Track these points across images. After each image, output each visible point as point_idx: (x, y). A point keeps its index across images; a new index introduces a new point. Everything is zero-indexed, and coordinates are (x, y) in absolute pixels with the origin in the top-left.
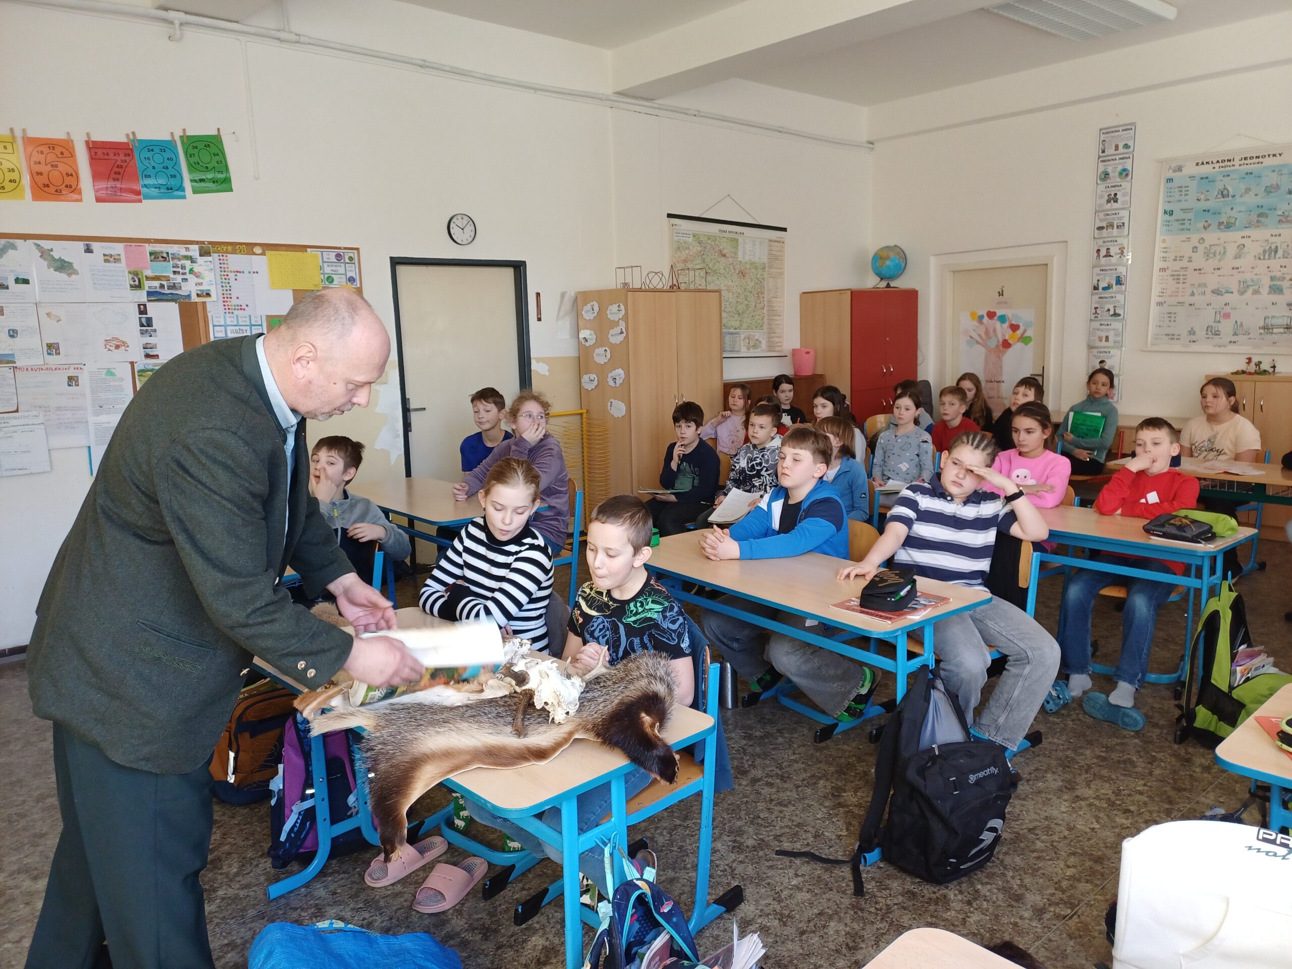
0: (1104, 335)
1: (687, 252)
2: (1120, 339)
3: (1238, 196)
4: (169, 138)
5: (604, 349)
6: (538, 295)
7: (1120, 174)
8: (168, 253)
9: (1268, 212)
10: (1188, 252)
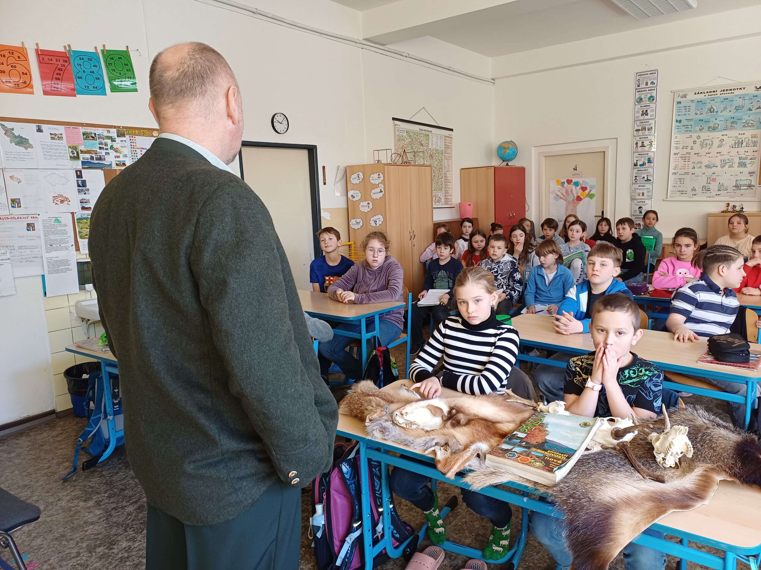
0: (641, 192)
1: (403, 142)
2: (651, 194)
3: (719, 112)
4: (93, 51)
5: (367, 202)
6: (324, 167)
7: (649, 99)
8: (95, 134)
9: (737, 121)
10: (690, 144)
